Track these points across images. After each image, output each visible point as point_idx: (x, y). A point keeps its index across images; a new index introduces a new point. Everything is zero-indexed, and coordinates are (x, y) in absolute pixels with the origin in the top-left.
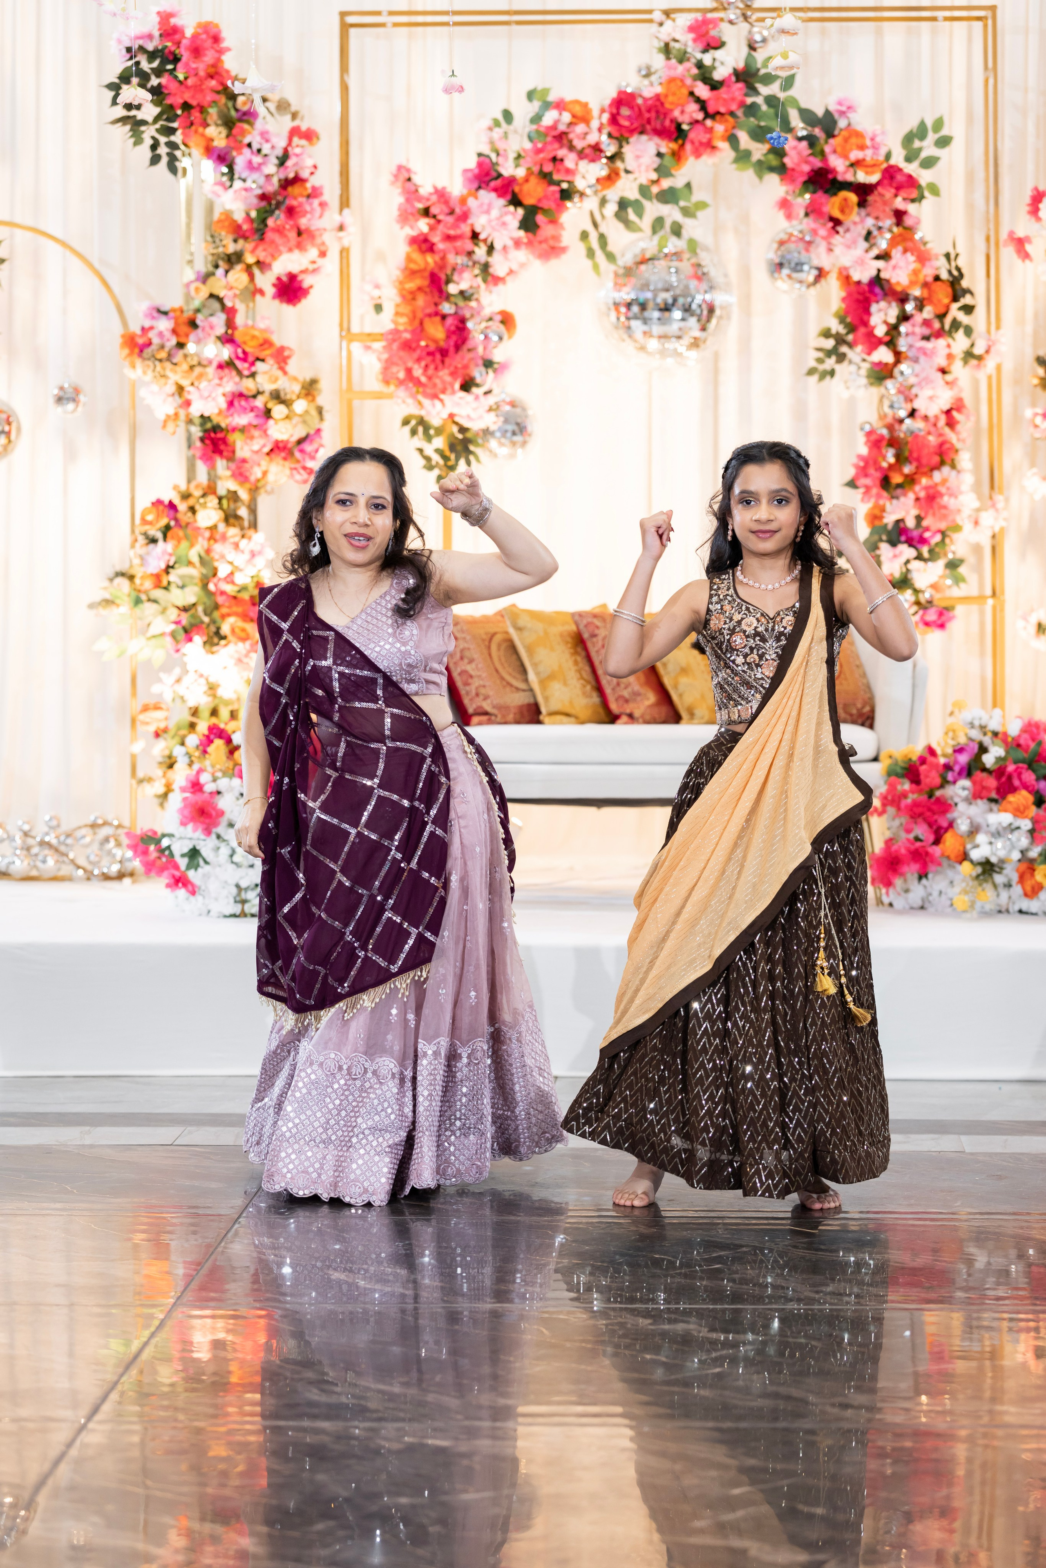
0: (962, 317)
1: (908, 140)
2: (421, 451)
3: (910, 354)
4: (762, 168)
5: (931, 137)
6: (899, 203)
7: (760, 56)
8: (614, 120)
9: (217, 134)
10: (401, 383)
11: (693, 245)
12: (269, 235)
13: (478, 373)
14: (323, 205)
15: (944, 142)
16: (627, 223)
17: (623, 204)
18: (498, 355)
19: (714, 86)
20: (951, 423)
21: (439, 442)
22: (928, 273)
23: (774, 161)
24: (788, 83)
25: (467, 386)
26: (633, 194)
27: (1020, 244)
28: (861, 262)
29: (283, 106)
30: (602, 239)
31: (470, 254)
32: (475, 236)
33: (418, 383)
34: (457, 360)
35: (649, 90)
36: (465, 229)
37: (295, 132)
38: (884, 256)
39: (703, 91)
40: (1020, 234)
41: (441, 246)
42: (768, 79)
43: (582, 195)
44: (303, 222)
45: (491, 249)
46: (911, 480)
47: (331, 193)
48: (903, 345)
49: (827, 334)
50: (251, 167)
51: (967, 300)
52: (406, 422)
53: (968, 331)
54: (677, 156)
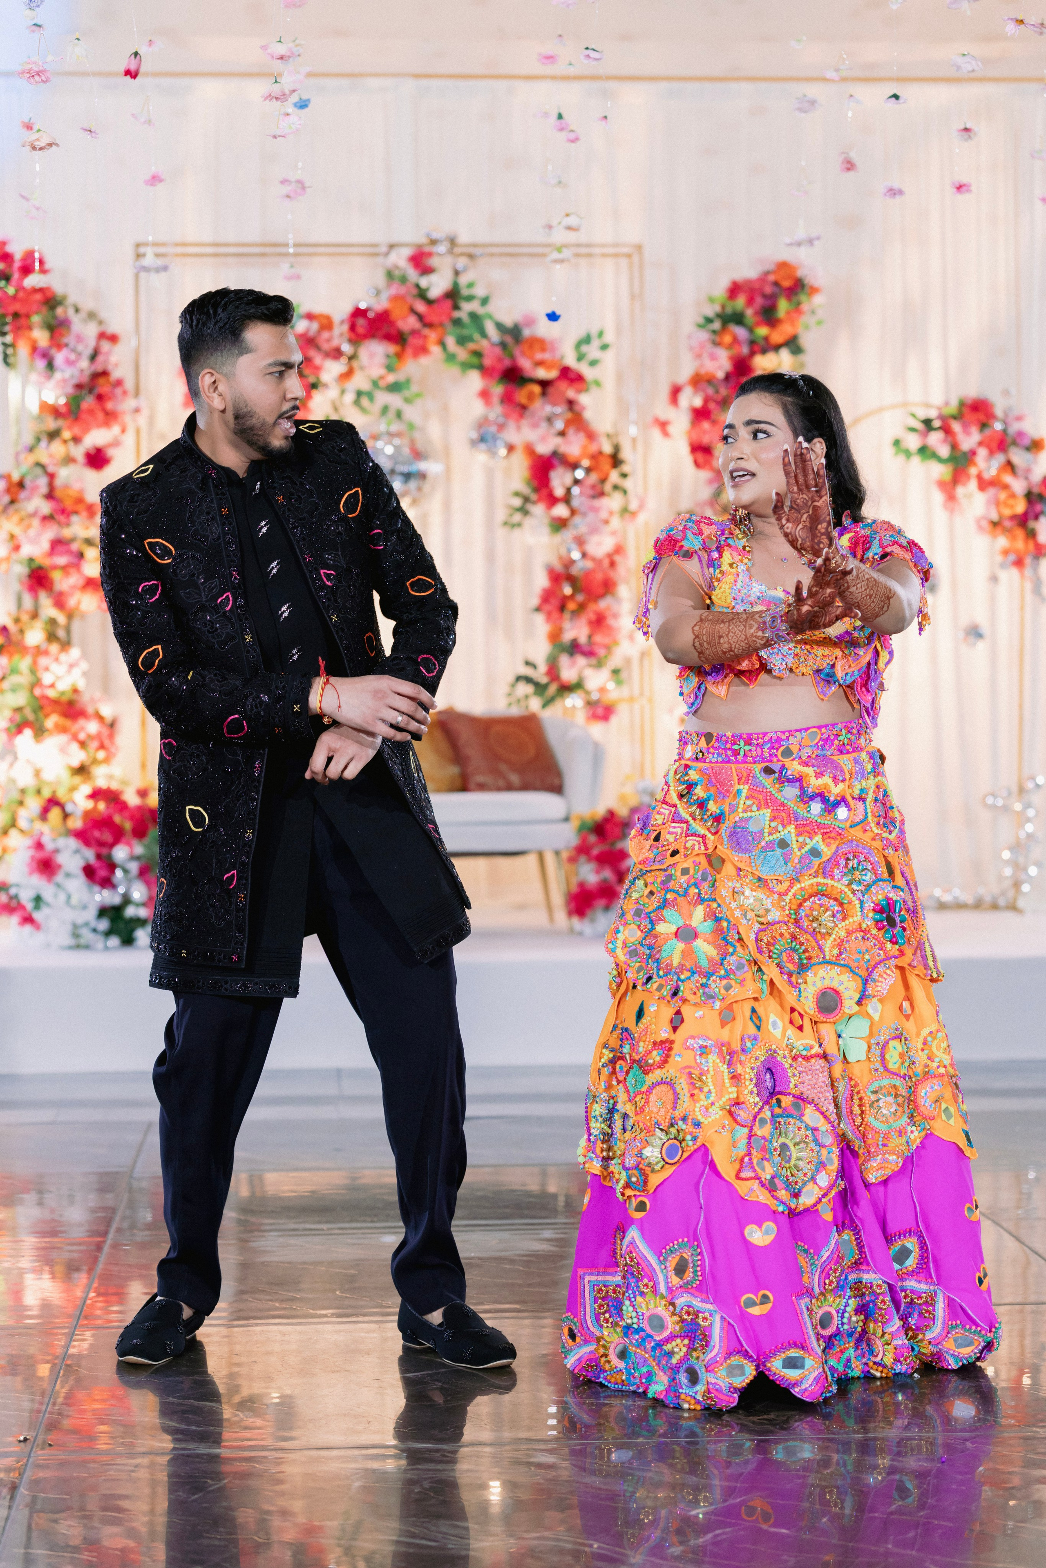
0: (620, 482)
1: (579, 345)
3: (583, 509)
4: (466, 366)
5: (596, 343)
6: (571, 393)
7: (463, 280)
8: (353, 328)
9: (41, 336)
11: (411, 426)
12: (84, 416)
14: (125, 393)
15: (604, 347)
16: (363, 410)
17: (359, 394)
19: (430, 302)
20: (612, 564)
22: (593, 448)
23: (475, 360)
24: (485, 301)
26: (365, 386)
27: (663, 426)
28: (543, 439)
29: (92, 316)
35: (380, 304)
37: (102, 336)
38: (562, 434)
39: (421, 307)
40: (663, 417)
42: (470, 298)
43: (325, 386)
44: (110, 405)
46: (582, 607)
47: (129, 384)
48: (575, 503)
49: (517, 494)
50: (69, 363)
51: (624, 468)
53: (625, 492)
54: (399, 356)
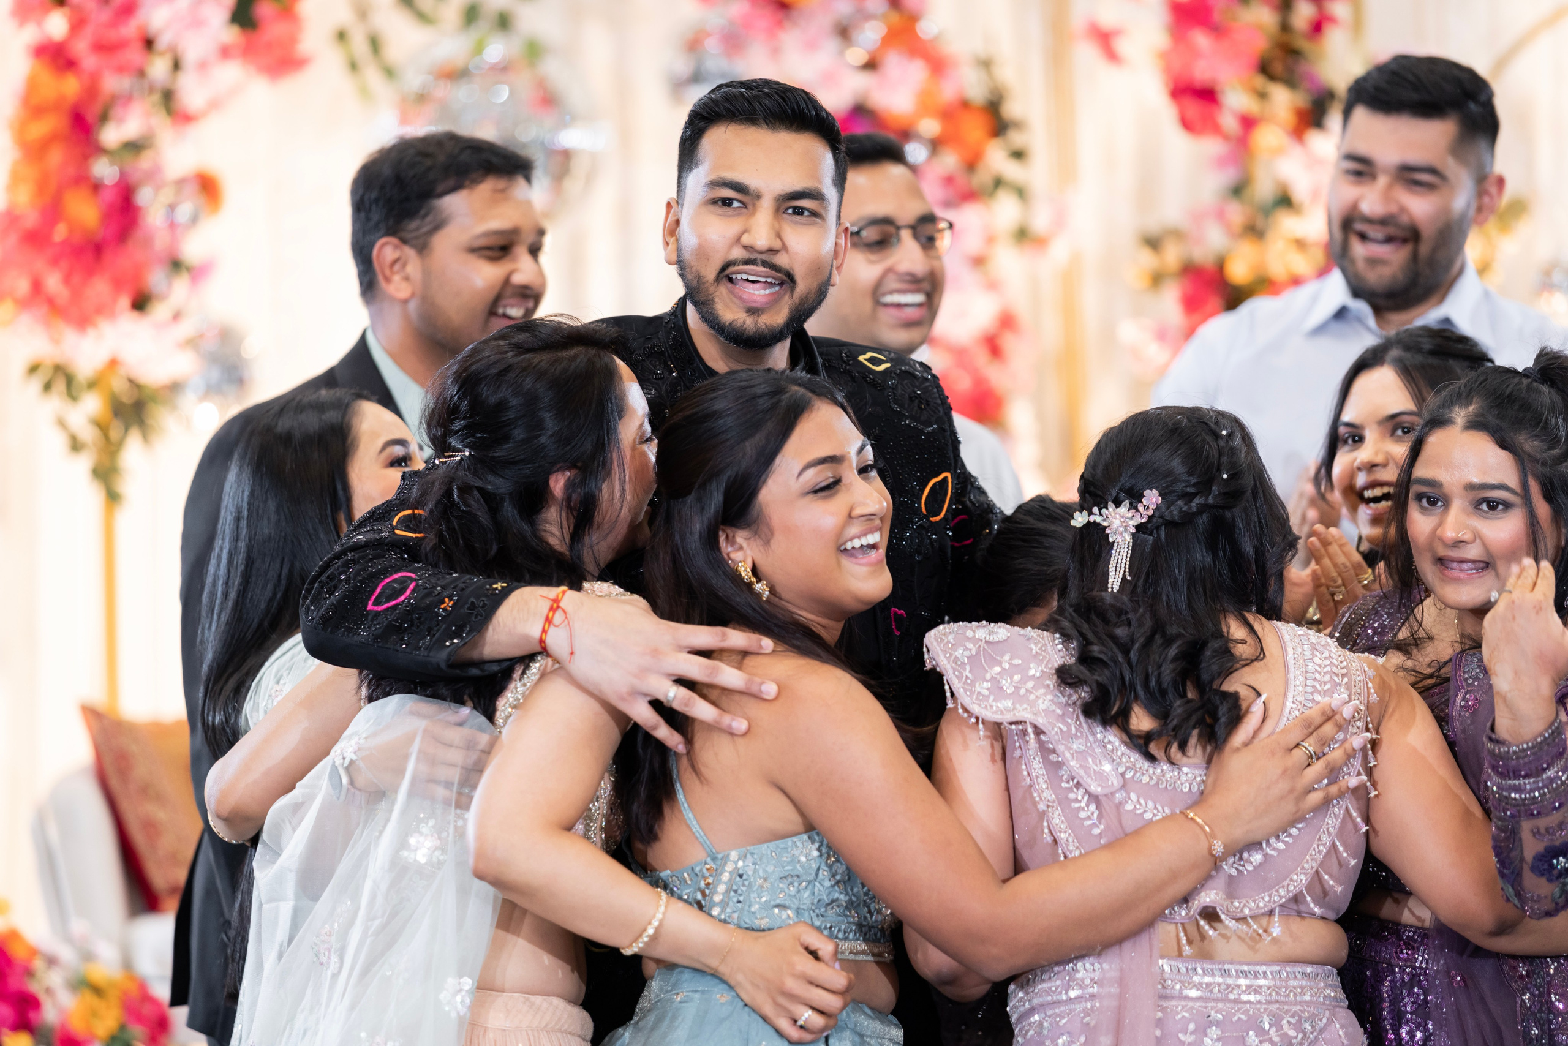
0: (1011, 170)
2: (61, 423)
10: (24, 304)
11: (534, 51)
13: (156, 278)
16: (416, 12)
18: (193, 249)
20: (995, 355)
21: (92, 405)
25: (140, 303)
27: (1106, 40)
30: (375, 44)
31: (141, 73)
32: (149, 43)
33: (51, 302)
34: (122, 260)
36: (130, 29)
38: (873, 63)
40: (1106, 23)
41: (89, 61)
45: (177, 66)
51: (1016, 138)
52: (33, 369)
53: (1021, 193)
